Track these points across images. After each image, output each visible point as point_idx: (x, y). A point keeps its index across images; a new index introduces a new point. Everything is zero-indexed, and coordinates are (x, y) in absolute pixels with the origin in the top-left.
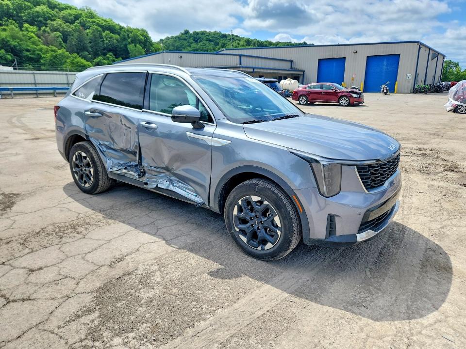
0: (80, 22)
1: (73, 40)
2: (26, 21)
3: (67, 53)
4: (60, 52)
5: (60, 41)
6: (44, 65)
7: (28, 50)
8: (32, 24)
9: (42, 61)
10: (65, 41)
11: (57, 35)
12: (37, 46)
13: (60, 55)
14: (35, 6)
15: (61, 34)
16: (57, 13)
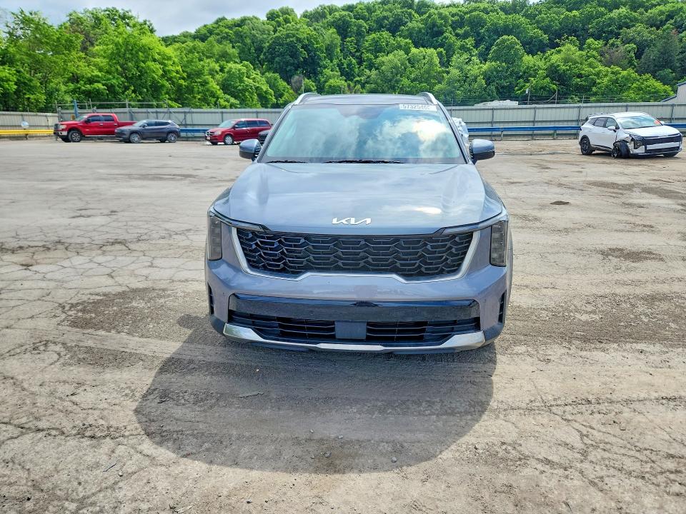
0: (675, 22)
1: (652, 54)
2: (592, 35)
3: (635, 75)
4: (625, 73)
5: (632, 57)
6: (595, 94)
7: (580, 76)
8: (597, 38)
9: (594, 89)
10: (638, 56)
11: (630, 48)
12: (594, 68)
13: (623, 77)
14: (611, 11)
15: (635, 46)
16: (641, 14)
